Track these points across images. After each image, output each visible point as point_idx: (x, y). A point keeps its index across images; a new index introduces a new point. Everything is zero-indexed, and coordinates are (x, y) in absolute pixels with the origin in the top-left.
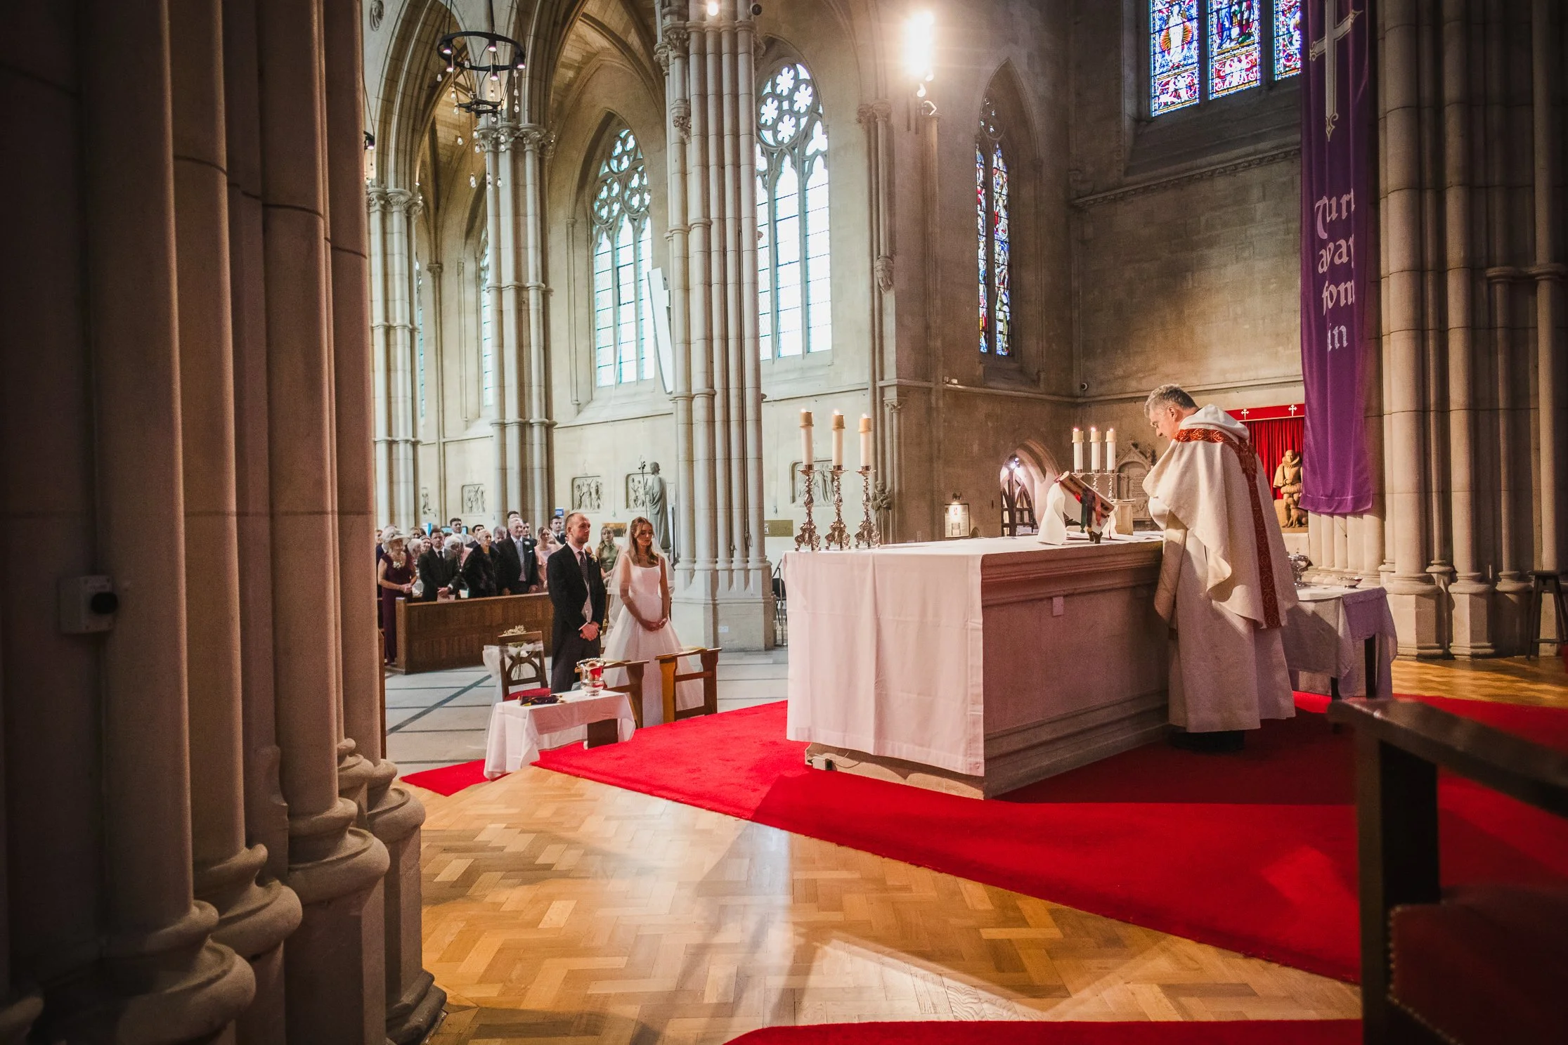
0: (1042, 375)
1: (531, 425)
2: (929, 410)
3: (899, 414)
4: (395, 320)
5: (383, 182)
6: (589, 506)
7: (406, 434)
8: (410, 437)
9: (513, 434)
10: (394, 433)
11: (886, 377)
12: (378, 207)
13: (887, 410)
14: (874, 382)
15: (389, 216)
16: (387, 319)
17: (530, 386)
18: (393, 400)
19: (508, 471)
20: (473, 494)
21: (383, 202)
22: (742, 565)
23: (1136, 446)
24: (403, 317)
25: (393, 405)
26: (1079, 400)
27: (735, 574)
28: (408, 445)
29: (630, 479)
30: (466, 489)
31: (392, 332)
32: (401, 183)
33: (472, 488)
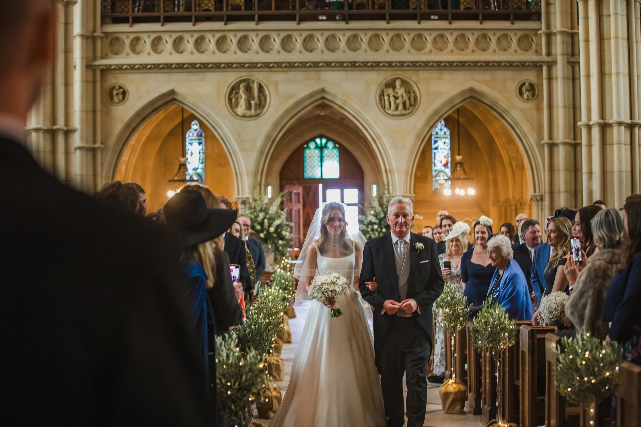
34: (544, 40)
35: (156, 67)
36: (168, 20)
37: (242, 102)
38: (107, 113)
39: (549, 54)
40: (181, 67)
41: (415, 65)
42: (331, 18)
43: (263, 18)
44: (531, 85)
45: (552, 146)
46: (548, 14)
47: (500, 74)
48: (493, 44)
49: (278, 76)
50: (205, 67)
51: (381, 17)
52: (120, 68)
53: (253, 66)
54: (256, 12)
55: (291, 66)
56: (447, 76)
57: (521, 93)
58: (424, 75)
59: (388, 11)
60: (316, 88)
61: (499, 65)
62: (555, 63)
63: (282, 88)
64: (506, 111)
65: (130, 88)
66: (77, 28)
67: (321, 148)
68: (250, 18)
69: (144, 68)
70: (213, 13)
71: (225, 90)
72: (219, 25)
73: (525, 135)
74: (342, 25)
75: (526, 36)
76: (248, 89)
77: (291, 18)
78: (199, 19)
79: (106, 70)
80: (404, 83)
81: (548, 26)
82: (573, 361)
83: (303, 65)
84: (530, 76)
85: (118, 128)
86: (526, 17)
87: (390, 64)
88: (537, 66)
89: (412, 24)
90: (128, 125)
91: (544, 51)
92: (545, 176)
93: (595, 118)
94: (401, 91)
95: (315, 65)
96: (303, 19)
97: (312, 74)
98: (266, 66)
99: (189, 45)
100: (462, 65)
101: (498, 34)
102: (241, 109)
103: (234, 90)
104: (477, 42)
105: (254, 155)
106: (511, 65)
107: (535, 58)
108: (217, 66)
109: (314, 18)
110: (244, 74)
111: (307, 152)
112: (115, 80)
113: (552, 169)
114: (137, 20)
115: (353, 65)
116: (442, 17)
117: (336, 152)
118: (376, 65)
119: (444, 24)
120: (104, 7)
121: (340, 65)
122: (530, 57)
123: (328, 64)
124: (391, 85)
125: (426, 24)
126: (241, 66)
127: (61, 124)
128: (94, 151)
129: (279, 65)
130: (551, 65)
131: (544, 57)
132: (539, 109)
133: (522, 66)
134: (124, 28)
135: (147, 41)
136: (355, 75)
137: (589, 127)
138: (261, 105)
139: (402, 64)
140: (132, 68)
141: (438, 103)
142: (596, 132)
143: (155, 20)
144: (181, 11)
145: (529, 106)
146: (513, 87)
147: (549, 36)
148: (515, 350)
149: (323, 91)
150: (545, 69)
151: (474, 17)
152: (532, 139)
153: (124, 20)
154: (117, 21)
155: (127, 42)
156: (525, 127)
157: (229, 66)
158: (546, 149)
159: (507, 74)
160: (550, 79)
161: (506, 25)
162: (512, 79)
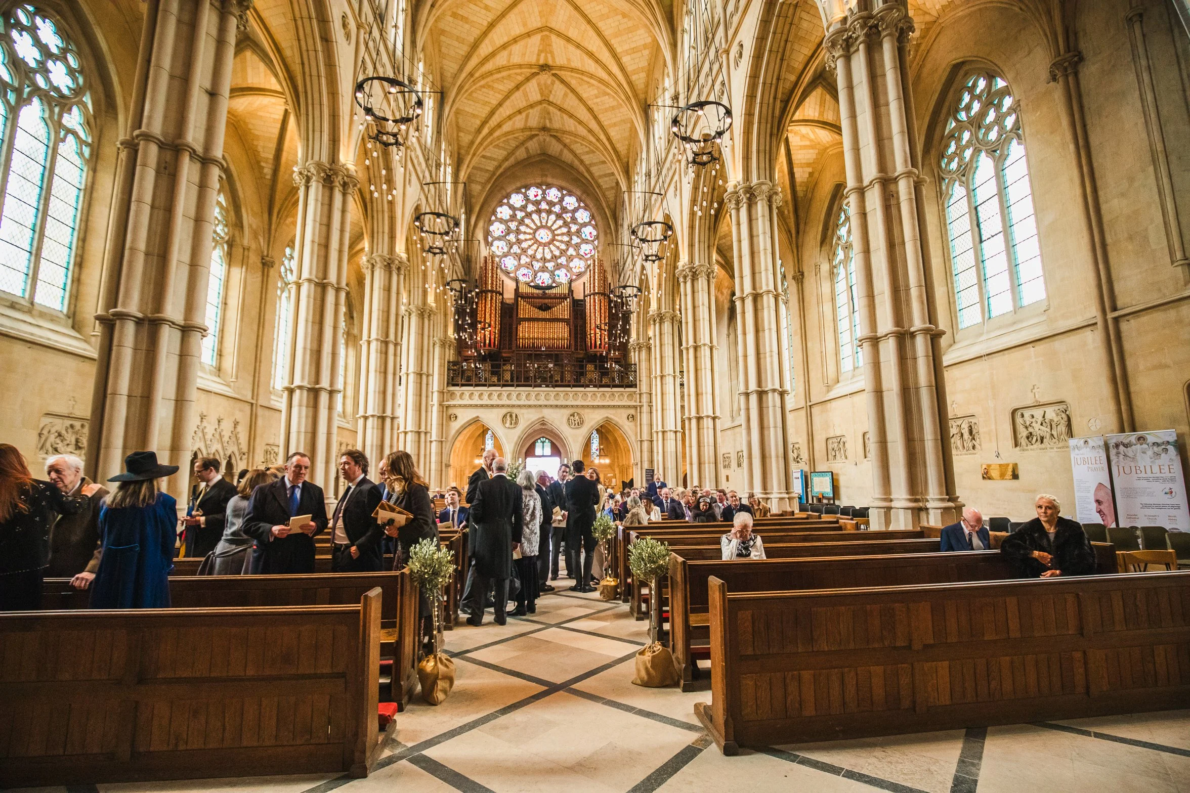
4: (761, 288)
5: (748, 180)
6: (961, 448)
7: (773, 385)
8: (777, 386)
10: (763, 385)
12: (745, 200)
15: (754, 206)
16: (754, 288)
17: (908, 289)
18: (762, 356)
19: (885, 394)
20: (836, 445)
21: (748, 195)
24: (767, 285)
25: (762, 361)
28: (776, 394)
29: (1019, 413)
30: (830, 441)
31: (759, 299)
32: (762, 176)
33: (834, 440)
34: (638, 396)
35: (471, 406)
36: (477, 385)
37: (508, 422)
38: (448, 426)
39: (640, 402)
40: (482, 406)
41: (583, 406)
42: (547, 386)
43: (518, 386)
44: (633, 416)
45: (641, 441)
46: (640, 385)
47: (619, 411)
48: (617, 398)
49: (524, 411)
50: (492, 406)
51: (569, 386)
52: (455, 406)
53: (513, 406)
54: (515, 383)
55: (530, 406)
56: (597, 411)
57: (628, 419)
58: (587, 411)
59: (572, 383)
60: (540, 416)
61: (619, 406)
62: (643, 406)
63: (526, 416)
64: (622, 427)
65: (458, 414)
66: (436, 388)
67: (543, 442)
68: (512, 386)
69: (465, 406)
70: (496, 383)
71: (501, 417)
72: (499, 388)
73: (630, 437)
74: (552, 389)
75: (631, 395)
76: (511, 416)
77: (530, 386)
78: (490, 386)
79: (448, 407)
80: (578, 414)
81: (640, 390)
82: (640, 554)
83: (535, 406)
84: (632, 412)
85: (453, 432)
86: (631, 387)
87: (572, 406)
88: (635, 407)
89: (582, 389)
90: (457, 431)
91: (638, 401)
92: (639, 454)
93: (660, 428)
94: (577, 418)
95: (540, 406)
96: (535, 386)
97: (539, 410)
98: (519, 406)
99: (485, 397)
100: (603, 407)
101: (619, 393)
102: (508, 425)
103: (505, 416)
104: (610, 397)
105: (513, 445)
106: (624, 407)
107: (634, 404)
108: (498, 406)
109: (540, 386)
110: (509, 410)
111: (537, 444)
112: (452, 411)
113: (641, 452)
114: (463, 385)
115: (557, 406)
116: (595, 386)
117: (549, 444)
118: (566, 406)
119: (596, 389)
120: (448, 379)
121: (551, 406)
122: (632, 403)
123: (546, 406)
124: (573, 415)
125: (588, 389)
126: (508, 406)
127: (423, 429)
128: (442, 442)
129: (525, 406)
130: (641, 407)
131: (638, 404)
132: (636, 426)
133: (629, 407)
134: (457, 388)
135: (467, 394)
136: (558, 410)
137: (657, 432)
138: (516, 423)
139: (577, 406)
140: (460, 406)
141: (592, 423)
142: (660, 434)
143: (471, 385)
144: (483, 382)
145: (632, 424)
146: (626, 416)
147: (640, 394)
148: (616, 538)
149: (543, 417)
150: (638, 409)
151: (608, 386)
152: (633, 438)
153: (457, 385)
154: (454, 385)
155: (458, 395)
156: (630, 433)
157: (503, 406)
158: (639, 443)
159: (623, 411)
160: (641, 413)
161: (622, 389)
162: (625, 413)
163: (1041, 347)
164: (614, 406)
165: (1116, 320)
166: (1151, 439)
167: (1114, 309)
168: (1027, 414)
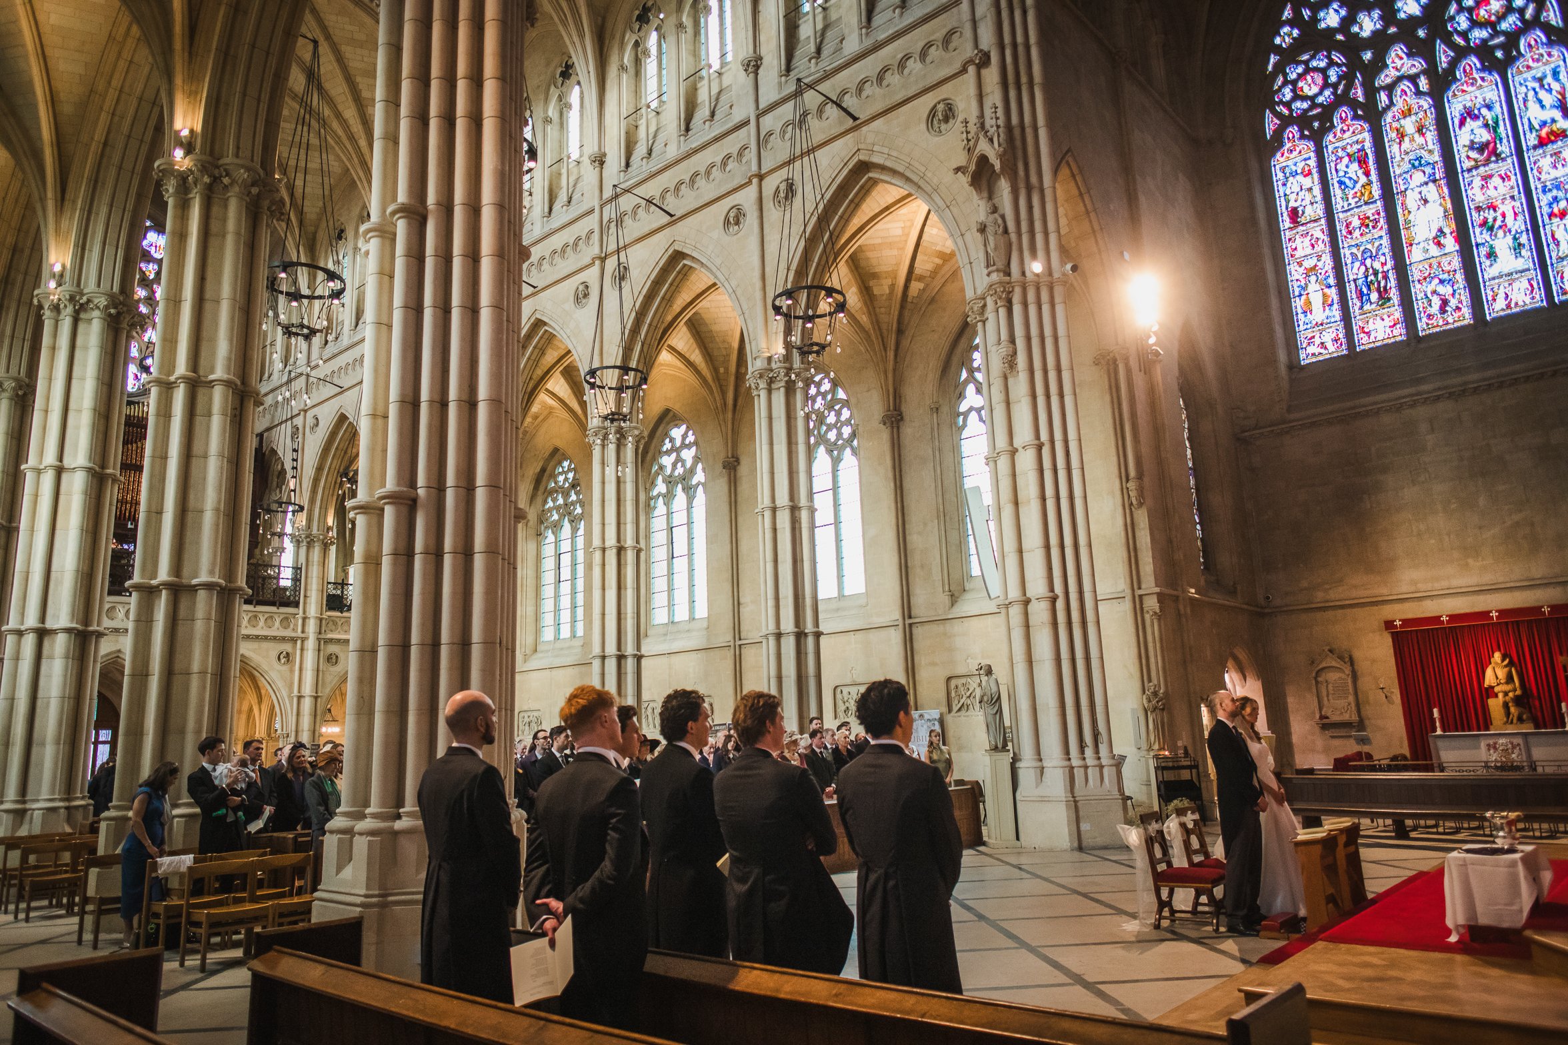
0: (1239, 588)
1: (806, 635)
2: (1179, 615)
3: (1159, 620)
8: (636, 652)
9: (789, 644)
10: (622, 650)
11: (1143, 586)
13: (1147, 617)
14: (1133, 590)
22: (1096, 762)
23: (1331, 651)
26: (1266, 611)
27: (1090, 771)
28: (634, 658)
34: (300, 622)
39: (303, 632)
44: (288, 654)
45: (300, 698)
46: (305, 603)
47: (265, 645)
48: (261, 623)
57: (279, 659)
60: (114, 649)
61: (266, 638)
62: (307, 638)
64: (266, 672)
73: (279, 689)
75: (287, 618)
81: (304, 612)
84: (287, 647)
86: (287, 604)
88: (293, 640)
91: (300, 629)
95: (117, 630)
97: (111, 637)
101: (267, 615)
104: (249, 621)
106: (274, 638)
107: (293, 635)
113: (298, 714)
122: (288, 633)
130: (303, 640)
131: (299, 634)
132: (292, 671)
133: (282, 640)
145: (285, 668)
146: (274, 654)
147: (304, 619)
149: (119, 651)
150: (299, 642)
152: (285, 693)
156: (280, 684)
158: (295, 700)
159: (271, 645)
160: (302, 649)
161: (273, 609)
162: (274, 649)
163: (859, 635)
164: (257, 637)
165: (911, 625)
166: (927, 716)
167: (910, 617)
168: (845, 690)
